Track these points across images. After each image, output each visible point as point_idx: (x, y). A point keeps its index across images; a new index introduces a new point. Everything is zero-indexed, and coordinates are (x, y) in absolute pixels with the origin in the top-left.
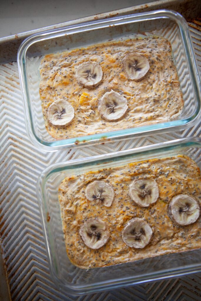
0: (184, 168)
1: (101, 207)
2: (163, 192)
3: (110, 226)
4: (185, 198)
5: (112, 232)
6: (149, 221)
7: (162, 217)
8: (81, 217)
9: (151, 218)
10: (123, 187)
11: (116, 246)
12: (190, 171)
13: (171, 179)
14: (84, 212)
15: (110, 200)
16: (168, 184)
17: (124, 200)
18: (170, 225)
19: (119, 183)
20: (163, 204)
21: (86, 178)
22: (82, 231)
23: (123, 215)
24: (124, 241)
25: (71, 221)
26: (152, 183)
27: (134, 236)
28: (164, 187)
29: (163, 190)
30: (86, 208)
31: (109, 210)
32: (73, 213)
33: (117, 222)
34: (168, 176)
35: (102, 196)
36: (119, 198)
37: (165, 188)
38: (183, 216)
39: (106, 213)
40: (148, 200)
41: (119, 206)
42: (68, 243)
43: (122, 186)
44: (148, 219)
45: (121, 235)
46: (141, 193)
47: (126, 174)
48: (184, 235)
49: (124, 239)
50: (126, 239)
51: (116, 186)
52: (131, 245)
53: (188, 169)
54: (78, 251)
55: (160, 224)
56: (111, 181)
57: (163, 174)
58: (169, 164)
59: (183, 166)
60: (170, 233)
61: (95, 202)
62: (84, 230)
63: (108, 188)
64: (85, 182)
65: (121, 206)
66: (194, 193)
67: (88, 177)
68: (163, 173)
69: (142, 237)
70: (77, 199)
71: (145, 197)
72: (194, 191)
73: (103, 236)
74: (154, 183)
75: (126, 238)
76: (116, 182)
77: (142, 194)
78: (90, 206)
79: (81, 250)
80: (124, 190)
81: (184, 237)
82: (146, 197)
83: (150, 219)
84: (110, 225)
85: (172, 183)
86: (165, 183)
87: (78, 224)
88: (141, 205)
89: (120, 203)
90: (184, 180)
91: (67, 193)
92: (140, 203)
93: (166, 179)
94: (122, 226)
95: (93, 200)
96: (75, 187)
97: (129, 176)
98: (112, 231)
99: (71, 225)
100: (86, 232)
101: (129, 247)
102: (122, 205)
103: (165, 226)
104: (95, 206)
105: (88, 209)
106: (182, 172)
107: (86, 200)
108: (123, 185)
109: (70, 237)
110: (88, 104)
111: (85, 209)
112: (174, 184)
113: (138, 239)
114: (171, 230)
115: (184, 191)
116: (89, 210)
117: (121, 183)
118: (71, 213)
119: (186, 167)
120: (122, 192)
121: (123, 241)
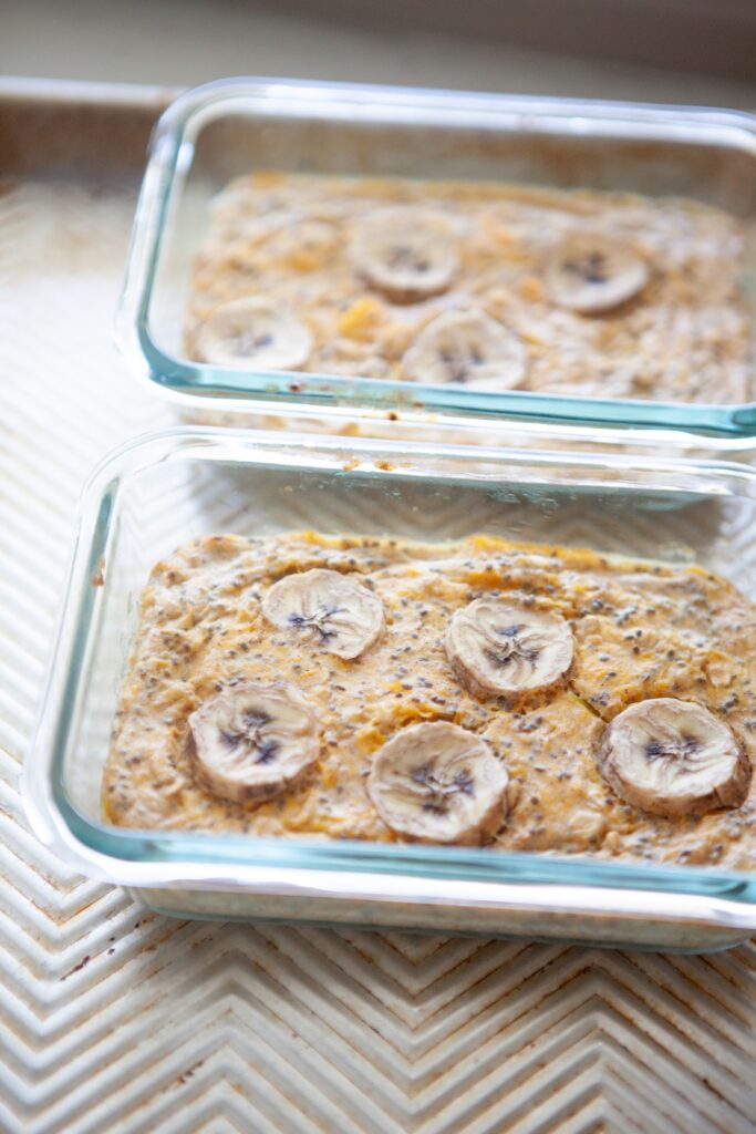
0: (702, 614)
1: (314, 656)
2: (592, 669)
3: (333, 726)
4: (682, 711)
5: (331, 749)
6: (503, 750)
7: (565, 753)
8: (217, 669)
9: (514, 744)
10: (424, 614)
11: (329, 809)
12: (728, 629)
13: (639, 634)
14: (233, 654)
15: (357, 640)
16: (622, 653)
17: (419, 656)
18: (594, 790)
19: (412, 599)
20: (581, 710)
21: (281, 551)
22: (203, 717)
23: (399, 696)
24: (375, 797)
25: (167, 675)
26: (553, 630)
27: (423, 791)
28: (601, 655)
29: (593, 664)
30: (248, 645)
31: (342, 673)
32: (187, 649)
33: (366, 714)
34: (626, 621)
35: (328, 622)
36: (399, 647)
37: (604, 660)
38: (660, 769)
39: (326, 675)
40: (518, 674)
41: (389, 671)
42: (124, 749)
43: (422, 610)
44: (503, 743)
45: (367, 770)
46: (497, 645)
47: (453, 574)
48: (647, 845)
49: (375, 786)
50: (383, 792)
51: (399, 605)
52: (397, 821)
53: (718, 621)
54: (158, 787)
55: (550, 774)
56: (384, 586)
57: (609, 612)
58: (643, 586)
59: (701, 604)
60: (588, 821)
61: (294, 635)
62: (214, 718)
63: (361, 600)
64: (276, 562)
65: (400, 673)
66: (730, 705)
67: (292, 549)
68: (606, 606)
69: (458, 802)
70: (222, 612)
71: (507, 660)
72: (729, 699)
73: (284, 755)
74: (561, 630)
75: (386, 787)
76: (404, 594)
77: (499, 651)
78: (267, 642)
79: (170, 782)
80: (428, 627)
81: (647, 852)
82: (513, 663)
83: (509, 745)
84: (328, 719)
85: (636, 651)
86: (606, 644)
87: (192, 691)
88: (484, 676)
89: (396, 663)
90: (692, 650)
91: (185, 583)
92: (483, 671)
93: (616, 631)
94: (378, 735)
95: (288, 628)
96: (229, 572)
97: (463, 582)
98: (333, 744)
99: (164, 687)
100: (219, 725)
101: (387, 826)
102: (404, 671)
103: (572, 790)
104: (286, 646)
105: (254, 651)
106: (690, 627)
107: (259, 621)
108: (428, 607)
109: (142, 733)
110: (369, 340)
111: (244, 648)
112: (648, 656)
113: (436, 806)
114: (595, 810)
115: (686, 689)
116: (259, 656)
117: (422, 599)
118: (180, 648)
119: (715, 613)
120: (419, 629)
121: (368, 796)
